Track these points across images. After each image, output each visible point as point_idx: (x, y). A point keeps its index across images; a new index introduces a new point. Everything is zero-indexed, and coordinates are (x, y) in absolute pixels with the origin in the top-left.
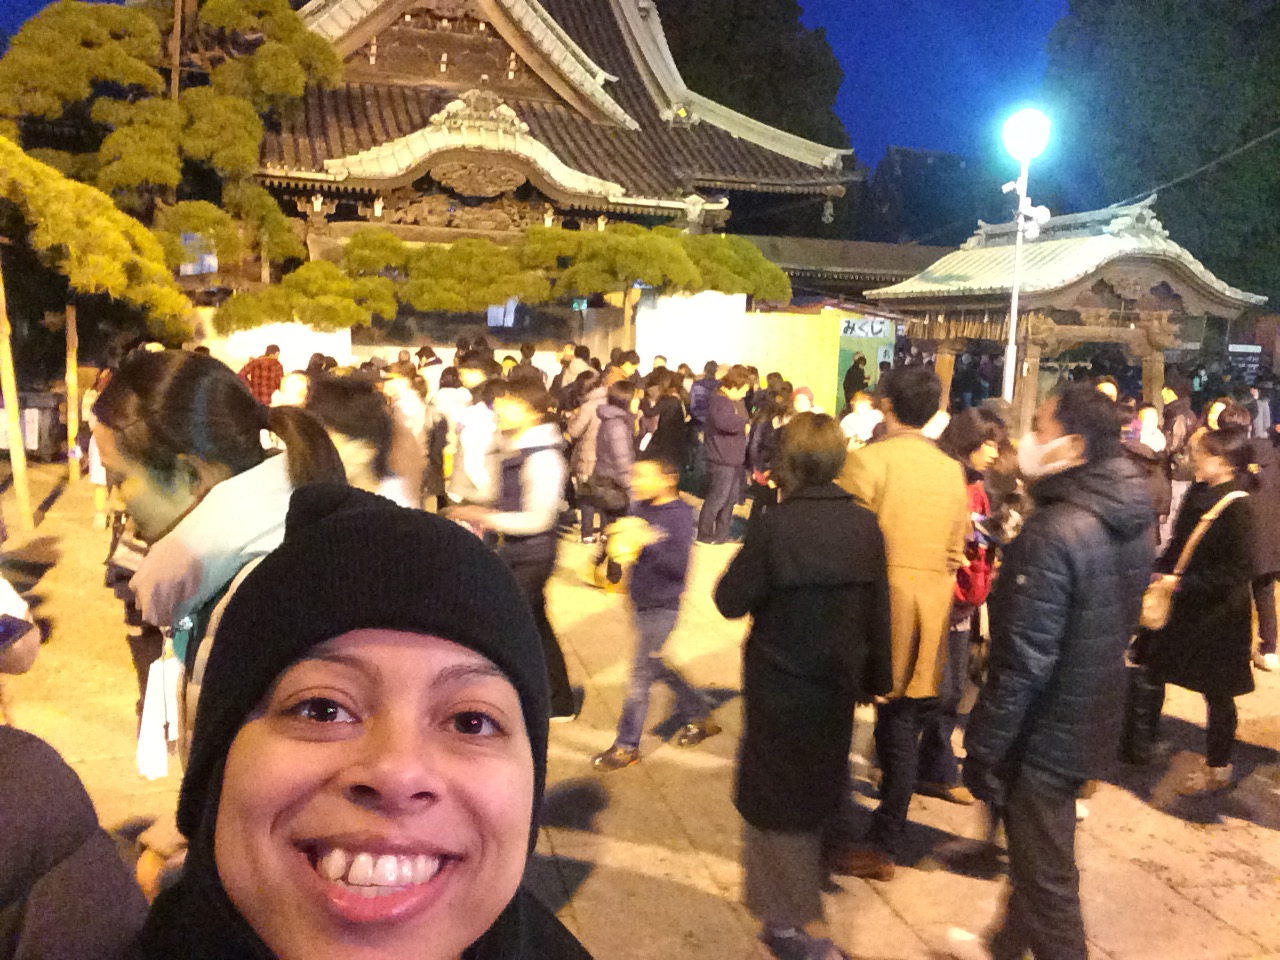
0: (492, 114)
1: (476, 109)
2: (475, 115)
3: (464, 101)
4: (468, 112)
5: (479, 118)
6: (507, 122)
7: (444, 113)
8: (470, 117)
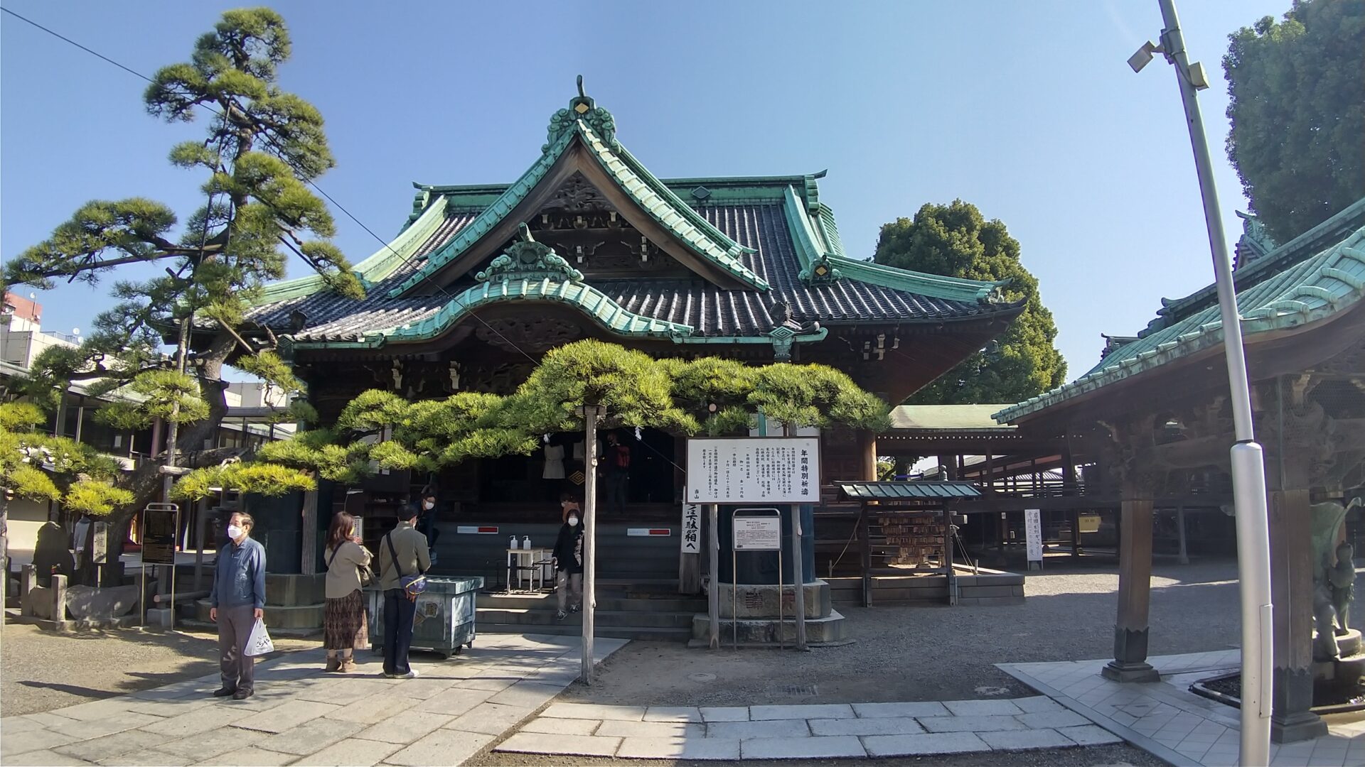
0: (540, 264)
1: (523, 262)
2: (521, 267)
3: (510, 255)
4: (514, 265)
5: (527, 270)
6: (558, 270)
7: (489, 270)
8: (516, 270)
